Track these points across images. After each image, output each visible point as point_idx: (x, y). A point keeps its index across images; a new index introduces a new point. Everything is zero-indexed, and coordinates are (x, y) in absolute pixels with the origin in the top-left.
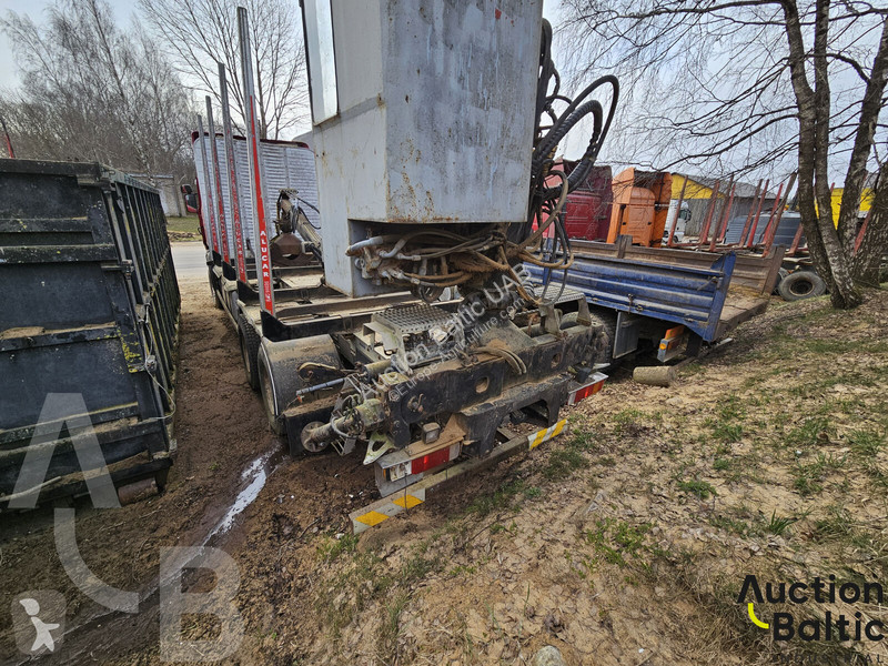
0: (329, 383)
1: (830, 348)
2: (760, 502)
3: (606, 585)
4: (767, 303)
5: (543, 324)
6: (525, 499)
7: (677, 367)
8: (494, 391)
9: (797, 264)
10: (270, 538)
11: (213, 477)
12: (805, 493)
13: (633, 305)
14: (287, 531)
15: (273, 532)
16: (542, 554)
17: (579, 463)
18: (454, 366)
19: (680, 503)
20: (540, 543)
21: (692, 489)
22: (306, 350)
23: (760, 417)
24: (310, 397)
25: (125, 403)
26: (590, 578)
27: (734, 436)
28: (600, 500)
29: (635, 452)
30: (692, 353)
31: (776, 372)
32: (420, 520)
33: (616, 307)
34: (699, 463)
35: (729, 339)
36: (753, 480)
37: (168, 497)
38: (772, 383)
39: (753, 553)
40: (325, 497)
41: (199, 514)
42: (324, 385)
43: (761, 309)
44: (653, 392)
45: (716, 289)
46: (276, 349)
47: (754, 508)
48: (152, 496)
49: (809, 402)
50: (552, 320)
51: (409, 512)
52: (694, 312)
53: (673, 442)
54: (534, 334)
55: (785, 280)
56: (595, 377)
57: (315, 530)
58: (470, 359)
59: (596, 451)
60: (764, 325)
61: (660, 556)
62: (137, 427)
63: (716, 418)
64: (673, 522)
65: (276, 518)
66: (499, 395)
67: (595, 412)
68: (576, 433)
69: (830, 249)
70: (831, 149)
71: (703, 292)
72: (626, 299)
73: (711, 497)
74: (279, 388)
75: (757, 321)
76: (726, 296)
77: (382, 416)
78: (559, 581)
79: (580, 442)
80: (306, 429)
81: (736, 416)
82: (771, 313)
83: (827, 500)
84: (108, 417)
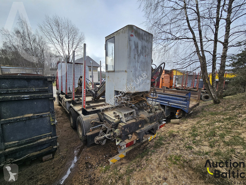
0: (98, 126)
1: (214, 114)
2: (203, 150)
3: (174, 169)
4: (199, 103)
5: (151, 110)
6: (151, 153)
7: (180, 119)
8: (142, 127)
9: (205, 92)
10: (86, 169)
11: (66, 153)
12: (212, 147)
13: (169, 104)
14: (89, 166)
15: (86, 167)
16: (159, 164)
17: (162, 144)
18: (134, 121)
19: (187, 151)
20: (158, 162)
21: (189, 148)
22: (92, 118)
23: (201, 131)
24: (93, 130)
25: (48, 133)
26: (170, 168)
27: (196, 135)
28: (170, 151)
29: (175, 141)
30: (184, 115)
31: (203, 120)
32: (124, 161)
33: (165, 104)
34: (189, 142)
35: (192, 112)
36: (201, 145)
37: (55, 159)
38: (203, 123)
39: (202, 159)
40: (98, 157)
41: (65, 163)
42: (97, 126)
43: (198, 104)
44: (176, 126)
45: (187, 100)
46: (84, 118)
47: (202, 151)
48: (51, 159)
49: (211, 127)
50: (153, 109)
51: (121, 159)
52: (183, 106)
53: (183, 138)
54: (149, 113)
55: (203, 96)
56: (163, 122)
57: (97, 166)
58: (138, 119)
59: (165, 141)
60: (199, 108)
61: (185, 161)
62: (51, 139)
63: (191, 132)
64: (186, 154)
65: (86, 163)
66: (143, 127)
67: (163, 132)
68: (159, 137)
69: (211, 90)
70: (207, 68)
71: (185, 101)
72: (167, 103)
73: (193, 149)
74: (85, 127)
75: (197, 107)
76: (190, 101)
77: (120, 133)
78: (164, 169)
79: (161, 139)
80: (95, 138)
81: (196, 131)
82: (200, 105)
83: (216, 148)
84: (44, 137)
